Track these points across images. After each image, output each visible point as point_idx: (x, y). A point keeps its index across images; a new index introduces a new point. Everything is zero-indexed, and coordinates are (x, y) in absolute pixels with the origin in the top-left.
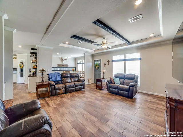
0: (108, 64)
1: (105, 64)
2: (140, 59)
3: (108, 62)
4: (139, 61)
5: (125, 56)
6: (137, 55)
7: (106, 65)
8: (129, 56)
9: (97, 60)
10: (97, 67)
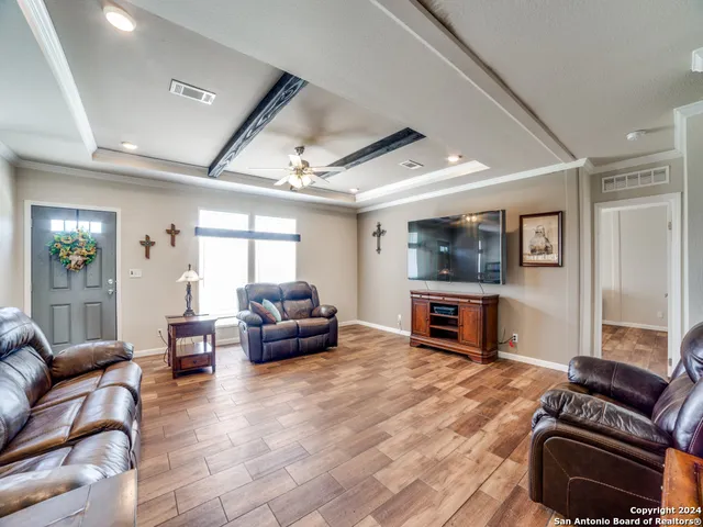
0: (173, 244)
1: (148, 244)
2: (297, 238)
3: (173, 232)
4: (293, 245)
5: (252, 223)
6: (289, 225)
7: (152, 250)
8: (265, 223)
9: (77, 213)
10: (75, 259)
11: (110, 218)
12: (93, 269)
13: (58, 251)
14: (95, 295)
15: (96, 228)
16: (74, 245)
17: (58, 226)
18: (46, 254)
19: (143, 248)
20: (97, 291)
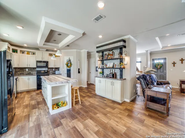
0: (182, 63)
3: (182, 60)
7: (175, 65)
9: (159, 59)
10: (159, 67)
11: (165, 59)
12: (162, 69)
13: (156, 66)
14: (162, 74)
15: (162, 61)
16: (158, 65)
17: (156, 62)
18: (154, 66)
19: (173, 64)
20: (163, 73)
